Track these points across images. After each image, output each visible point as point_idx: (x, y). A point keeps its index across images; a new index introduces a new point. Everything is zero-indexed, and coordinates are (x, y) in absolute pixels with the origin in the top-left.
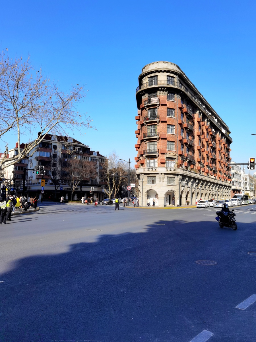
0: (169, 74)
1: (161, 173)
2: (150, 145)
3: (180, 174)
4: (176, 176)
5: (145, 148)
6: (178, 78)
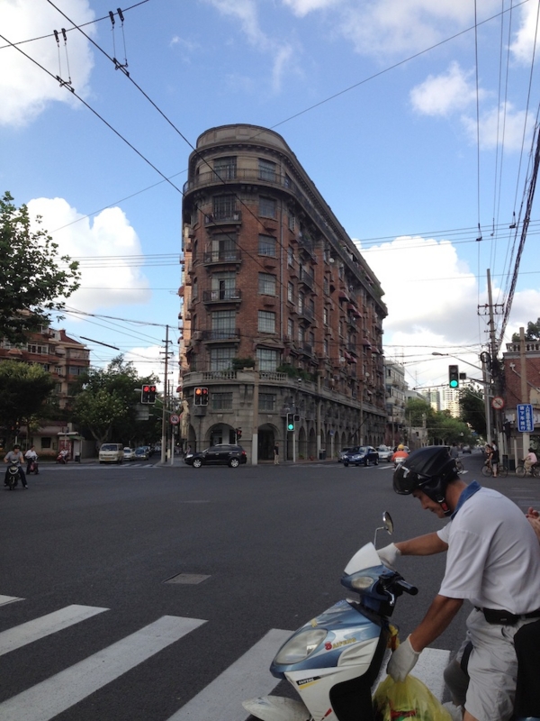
0: (261, 155)
1: (246, 385)
2: (218, 318)
3: (288, 388)
4: (278, 392)
5: (207, 326)
6: (283, 165)
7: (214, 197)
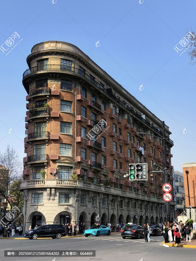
0: (63, 57)
2: (37, 149)
3: (79, 189)
4: (73, 192)
5: (31, 154)
6: (77, 62)
7: (37, 81)
